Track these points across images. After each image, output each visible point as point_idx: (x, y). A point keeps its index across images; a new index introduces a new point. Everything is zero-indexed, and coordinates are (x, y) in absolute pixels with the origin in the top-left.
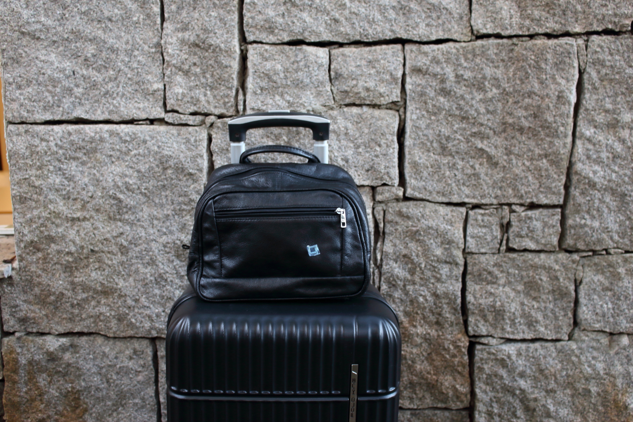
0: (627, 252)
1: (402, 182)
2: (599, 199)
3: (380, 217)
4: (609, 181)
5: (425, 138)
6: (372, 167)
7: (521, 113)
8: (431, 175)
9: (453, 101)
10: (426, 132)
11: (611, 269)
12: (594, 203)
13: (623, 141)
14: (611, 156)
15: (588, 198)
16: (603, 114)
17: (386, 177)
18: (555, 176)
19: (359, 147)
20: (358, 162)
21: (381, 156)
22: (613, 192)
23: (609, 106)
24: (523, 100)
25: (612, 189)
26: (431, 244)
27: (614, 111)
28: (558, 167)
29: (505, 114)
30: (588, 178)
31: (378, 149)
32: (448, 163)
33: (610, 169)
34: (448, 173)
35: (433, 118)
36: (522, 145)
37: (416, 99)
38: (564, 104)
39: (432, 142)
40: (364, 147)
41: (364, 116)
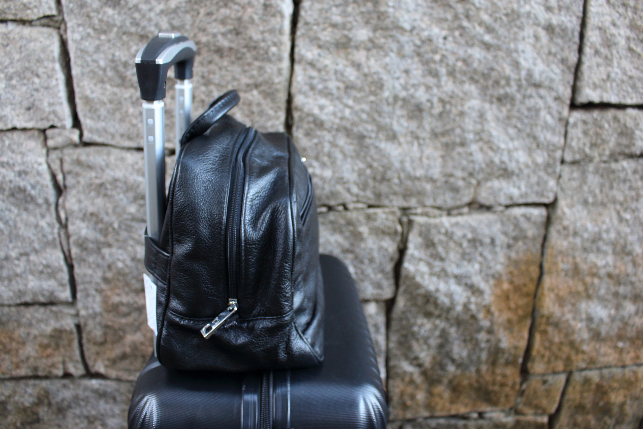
0: (370, 206)
1: (77, 123)
2: (331, 143)
3: (56, 166)
4: (342, 119)
5: (95, 65)
6: (33, 104)
7: (216, 28)
8: (112, 113)
9: (125, 13)
10: (95, 57)
11: (351, 228)
12: (323, 147)
13: (357, 66)
14: (342, 86)
15: (315, 141)
16: (330, 29)
17: (52, 116)
18: (271, 112)
19: (11, 78)
20: (14, 97)
21: (42, 90)
22: (348, 132)
23: (337, 19)
24: (218, 10)
25: (346, 129)
26: (121, 200)
27: (344, 26)
28: (273, 100)
29: (196, 30)
30: (313, 115)
31: (36, 80)
32: (131, 97)
33: (341, 102)
34: (131, 110)
35: (103, 37)
36: (224, 72)
37: (76, 11)
38: (274, 15)
39: (105, 70)
40: (17, 78)
41: (11, 36)
